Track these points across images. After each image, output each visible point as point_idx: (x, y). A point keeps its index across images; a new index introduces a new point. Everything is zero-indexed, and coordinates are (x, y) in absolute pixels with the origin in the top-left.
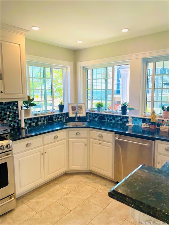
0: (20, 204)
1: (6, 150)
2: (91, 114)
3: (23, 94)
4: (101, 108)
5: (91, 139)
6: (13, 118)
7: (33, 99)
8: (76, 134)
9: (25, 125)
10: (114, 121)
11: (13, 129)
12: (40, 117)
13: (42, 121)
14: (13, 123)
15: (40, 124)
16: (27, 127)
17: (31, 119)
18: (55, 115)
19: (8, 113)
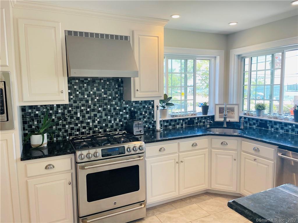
0: (150, 215)
1: (138, 151)
2: (247, 119)
3: (159, 92)
4: (261, 112)
5: (242, 153)
6: (149, 118)
7: (171, 98)
8: (222, 143)
9: (161, 127)
10: (281, 131)
11: (147, 130)
12: (177, 119)
13: (180, 125)
14: (148, 124)
15: (177, 128)
16: (162, 130)
17: (167, 121)
18: (196, 118)
19: (143, 113)
